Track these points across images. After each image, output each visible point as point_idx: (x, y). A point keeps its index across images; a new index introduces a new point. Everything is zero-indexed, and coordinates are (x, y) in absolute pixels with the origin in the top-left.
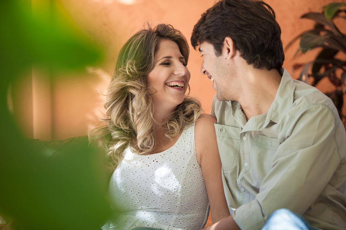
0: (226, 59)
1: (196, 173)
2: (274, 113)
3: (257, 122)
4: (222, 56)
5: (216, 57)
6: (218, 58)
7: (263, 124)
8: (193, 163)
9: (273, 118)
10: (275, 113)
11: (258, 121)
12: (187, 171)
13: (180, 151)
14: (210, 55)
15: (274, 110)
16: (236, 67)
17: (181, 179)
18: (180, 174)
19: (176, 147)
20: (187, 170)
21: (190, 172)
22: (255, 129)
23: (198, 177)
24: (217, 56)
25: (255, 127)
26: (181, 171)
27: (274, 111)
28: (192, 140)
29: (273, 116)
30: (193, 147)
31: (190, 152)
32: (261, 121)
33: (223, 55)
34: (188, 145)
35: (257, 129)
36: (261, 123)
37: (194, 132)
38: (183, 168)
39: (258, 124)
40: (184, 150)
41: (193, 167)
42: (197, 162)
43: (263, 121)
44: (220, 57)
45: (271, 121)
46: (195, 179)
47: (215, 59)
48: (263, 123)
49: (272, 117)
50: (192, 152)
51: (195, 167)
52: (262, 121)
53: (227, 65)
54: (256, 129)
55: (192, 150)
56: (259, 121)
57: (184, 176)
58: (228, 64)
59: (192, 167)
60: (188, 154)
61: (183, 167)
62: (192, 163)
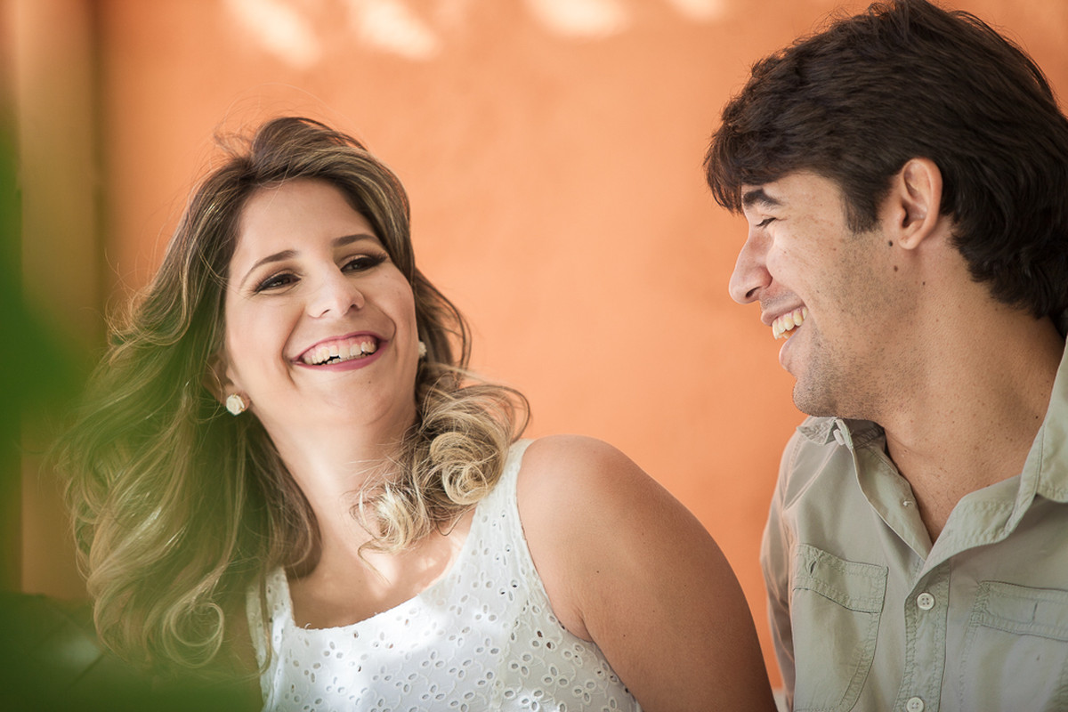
0: (891, 244)
1: (551, 665)
2: (1049, 467)
3: (984, 513)
4: (878, 232)
5: (851, 233)
6: (858, 236)
7: (1010, 516)
8: (533, 628)
9: (1047, 488)
10: (1053, 468)
11: (985, 507)
12: (510, 664)
13: (474, 589)
14: (816, 222)
15: (1045, 455)
16: (924, 283)
17: (492, 697)
18: (485, 679)
19: (459, 582)
20: (508, 658)
21: (524, 663)
22: (977, 540)
23: (564, 677)
24: (854, 230)
25: (978, 532)
26: (485, 669)
27: (1048, 460)
28: (514, 540)
29: (1046, 477)
30: (520, 566)
31: (515, 586)
32: (998, 507)
33: (881, 229)
34: (501, 560)
35: (985, 538)
36: (998, 514)
37: (515, 507)
38: (494, 655)
39: (987, 520)
40: (488, 585)
41: (535, 643)
42: (548, 620)
43: (1006, 507)
44: (868, 236)
45: (1037, 496)
46: (551, 686)
47: (842, 241)
48: (1006, 514)
49: (1043, 482)
50: (522, 587)
51: (543, 642)
52: (1002, 507)
53: (892, 268)
54: (981, 538)
55: (520, 579)
56: (989, 507)
57: (502, 684)
58: (896, 269)
59: (531, 642)
60: (506, 595)
61: (494, 651)
62: (529, 627)
